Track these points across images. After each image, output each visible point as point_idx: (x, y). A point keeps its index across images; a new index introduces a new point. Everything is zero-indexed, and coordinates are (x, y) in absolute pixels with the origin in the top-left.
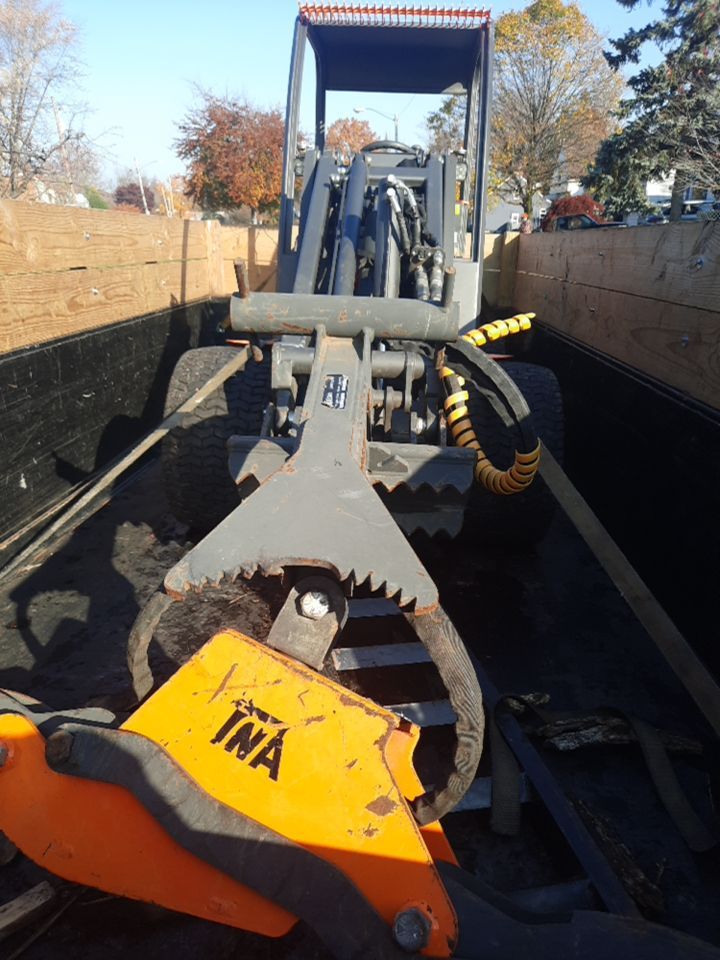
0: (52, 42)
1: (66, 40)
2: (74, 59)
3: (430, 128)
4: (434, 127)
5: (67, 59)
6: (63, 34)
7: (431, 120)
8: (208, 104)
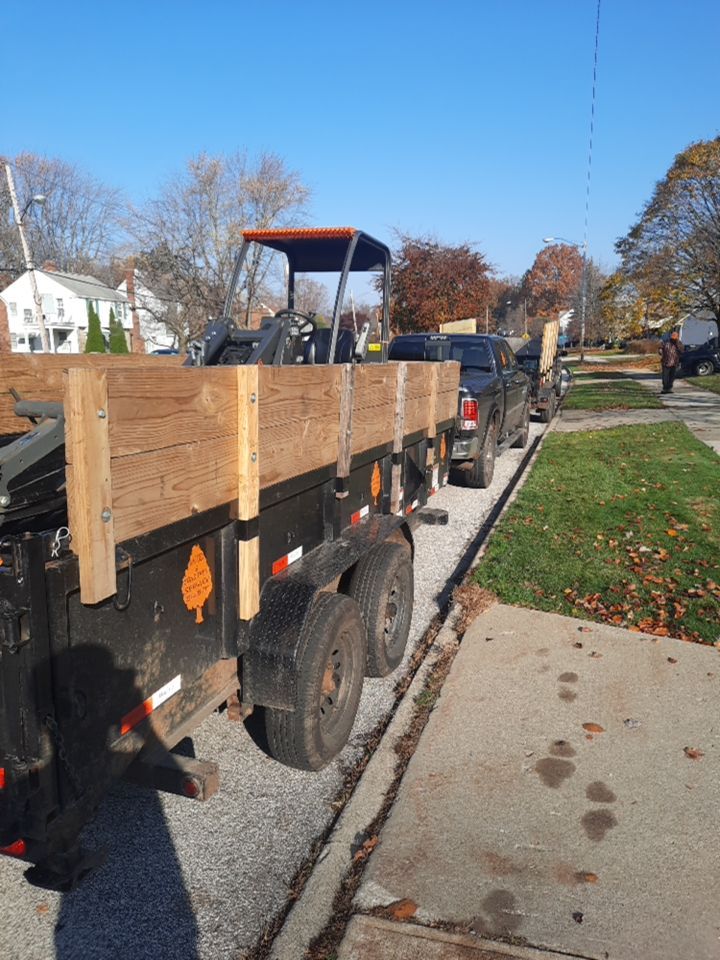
0: (289, 202)
1: (300, 200)
2: (305, 214)
3: (618, 252)
4: (622, 252)
5: (300, 215)
6: (297, 196)
7: (618, 246)
8: (404, 244)
